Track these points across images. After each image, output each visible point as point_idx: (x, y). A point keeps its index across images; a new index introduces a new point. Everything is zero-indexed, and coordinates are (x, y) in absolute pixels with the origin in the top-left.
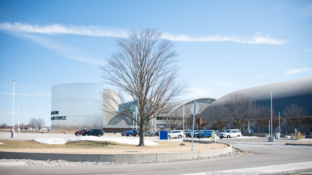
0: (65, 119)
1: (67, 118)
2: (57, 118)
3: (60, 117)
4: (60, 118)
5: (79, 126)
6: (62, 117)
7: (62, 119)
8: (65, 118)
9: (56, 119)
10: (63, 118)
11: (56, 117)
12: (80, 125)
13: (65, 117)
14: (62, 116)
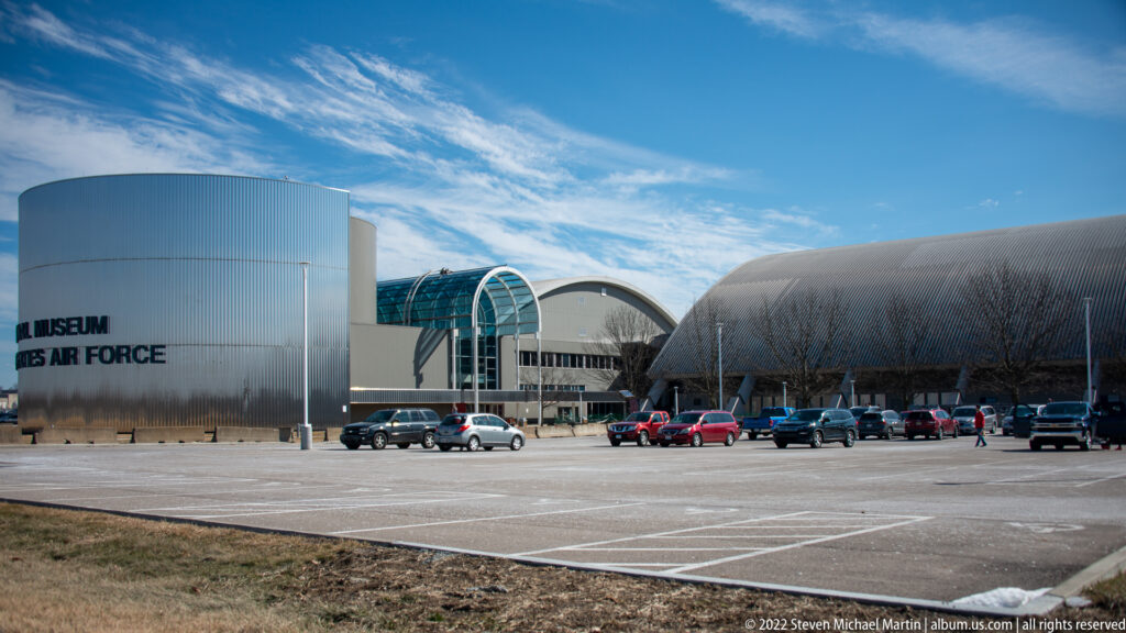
0: (157, 358)
1: (169, 354)
2: (101, 356)
3: (119, 347)
4: (118, 354)
5: (240, 394)
6: (139, 347)
7: (139, 362)
8: (154, 354)
9: (89, 361)
10: (143, 354)
11: (89, 349)
12: (246, 391)
13: (153, 347)
14: (133, 342)
